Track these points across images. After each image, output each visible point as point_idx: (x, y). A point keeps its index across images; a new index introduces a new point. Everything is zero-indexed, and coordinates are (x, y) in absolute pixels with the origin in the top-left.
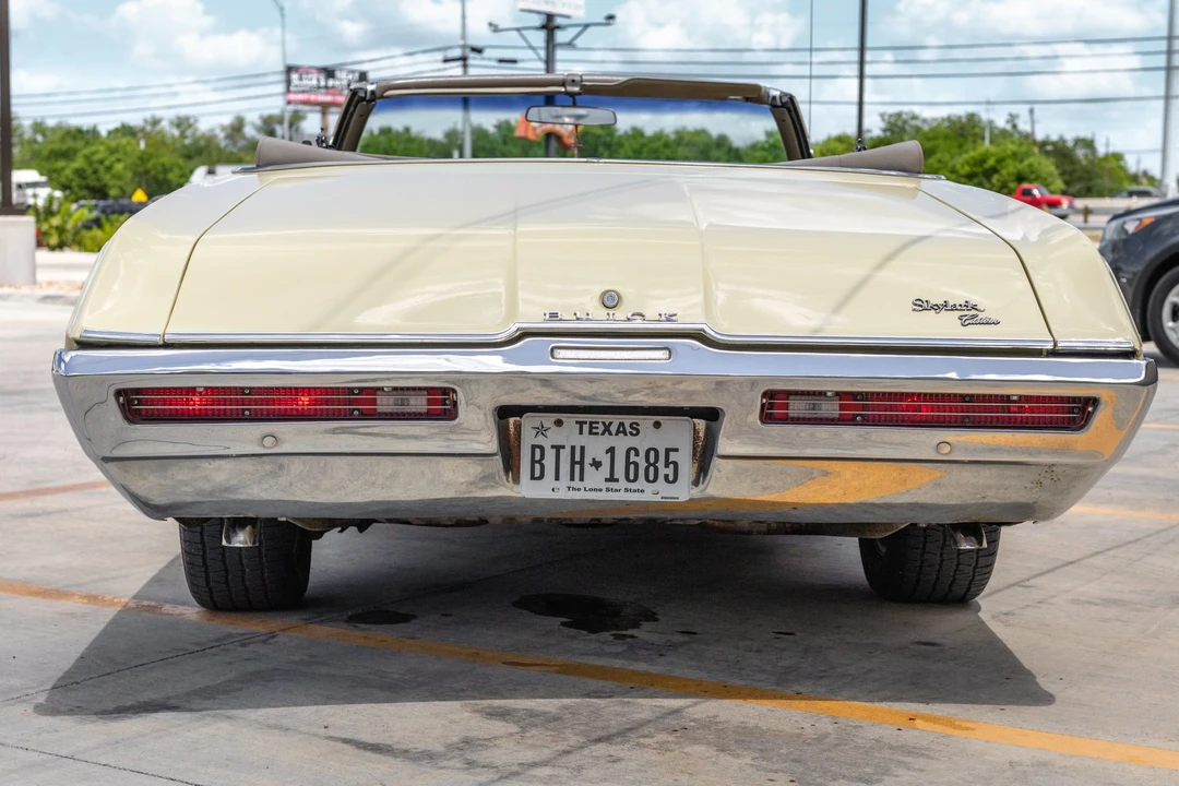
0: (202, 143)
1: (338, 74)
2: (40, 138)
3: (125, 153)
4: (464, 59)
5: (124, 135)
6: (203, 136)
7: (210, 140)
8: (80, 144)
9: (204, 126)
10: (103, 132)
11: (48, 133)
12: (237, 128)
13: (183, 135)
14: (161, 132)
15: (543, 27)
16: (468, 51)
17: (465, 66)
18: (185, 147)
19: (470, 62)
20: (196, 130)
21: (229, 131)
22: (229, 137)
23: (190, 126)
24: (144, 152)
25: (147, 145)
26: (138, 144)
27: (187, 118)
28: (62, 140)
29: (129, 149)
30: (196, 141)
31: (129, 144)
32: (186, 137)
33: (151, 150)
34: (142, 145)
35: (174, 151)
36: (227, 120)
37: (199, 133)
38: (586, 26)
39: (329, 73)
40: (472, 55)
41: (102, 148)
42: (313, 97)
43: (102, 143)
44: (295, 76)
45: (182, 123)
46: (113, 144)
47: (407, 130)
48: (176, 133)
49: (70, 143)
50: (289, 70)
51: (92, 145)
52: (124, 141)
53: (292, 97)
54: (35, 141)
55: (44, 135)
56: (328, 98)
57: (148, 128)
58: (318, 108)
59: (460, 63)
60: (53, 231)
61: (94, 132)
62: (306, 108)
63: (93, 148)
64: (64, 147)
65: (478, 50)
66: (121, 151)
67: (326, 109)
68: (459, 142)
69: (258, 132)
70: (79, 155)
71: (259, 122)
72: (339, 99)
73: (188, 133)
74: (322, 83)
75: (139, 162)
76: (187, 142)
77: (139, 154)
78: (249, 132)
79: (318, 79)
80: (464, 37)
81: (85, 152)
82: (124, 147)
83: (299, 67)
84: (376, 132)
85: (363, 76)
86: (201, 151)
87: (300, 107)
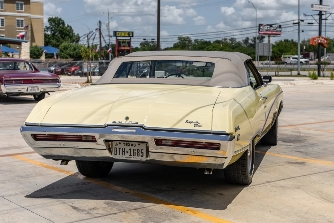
0: (237, 45)
1: (273, 26)
2: (196, 44)
3: (217, 48)
4: (299, 23)
5: (217, 43)
7: (239, 44)
8: (206, 45)
9: (237, 40)
10: (212, 42)
11: (199, 42)
12: (246, 41)
14: (227, 42)
15: (318, 15)
16: (300, 21)
17: (299, 25)
18: (233, 46)
19: (300, 24)
20: (236, 41)
21: (245, 41)
23: (234, 40)
24: (221, 47)
25: (222, 45)
26: (220, 45)
27: (233, 38)
28: (201, 45)
29: (218, 47)
30: (235, 44)
31: (218, 45)
32: (233, 43)
33: (223, 47)
34: (221, 46)
35: (230, 47)
36: (244, 39)
37: (236, 42)
38: (331, 14)
39: (271, 26)
40: (301, 22)
41: (211, 47)
42: (266, 32)
43: (211, 45)
44: (261, 27)
45: (232, 40)
46: (214, 45)
47: (292, 40)
48: (231, 42)
49: (203, 46)
50: (260, 25)
51: (209, 46)
52: (217, 44)
53: (260, 32)
54: (195, 45)
55: (198, 43)
56: (270, 33)
57: (223, 41)
58: (267, 35)
59: (297, 24)
61: (210, 42)
62: (264, 35)
63: (209, 47)
64: (202, 46)
65: (303, 21)
66: (216, 47)
67: (269, 35)
68: (306, 44)
69: (252, 42)
70: (206, 48)
71: (253, 39)
72: (273, 33)
73: (233, 42)
74: (269, 29)
75: (220, 50)
76: (233, 44)
77: (220, 48)
78: (250, 41)
79: (268, 28)
80: (299, 17)
81: (207, 48)
82: (217, 46)
83: (262, 24)
84: (283, 41)
85: (280, 27)
86: (237, 47)
87: (262, 35)
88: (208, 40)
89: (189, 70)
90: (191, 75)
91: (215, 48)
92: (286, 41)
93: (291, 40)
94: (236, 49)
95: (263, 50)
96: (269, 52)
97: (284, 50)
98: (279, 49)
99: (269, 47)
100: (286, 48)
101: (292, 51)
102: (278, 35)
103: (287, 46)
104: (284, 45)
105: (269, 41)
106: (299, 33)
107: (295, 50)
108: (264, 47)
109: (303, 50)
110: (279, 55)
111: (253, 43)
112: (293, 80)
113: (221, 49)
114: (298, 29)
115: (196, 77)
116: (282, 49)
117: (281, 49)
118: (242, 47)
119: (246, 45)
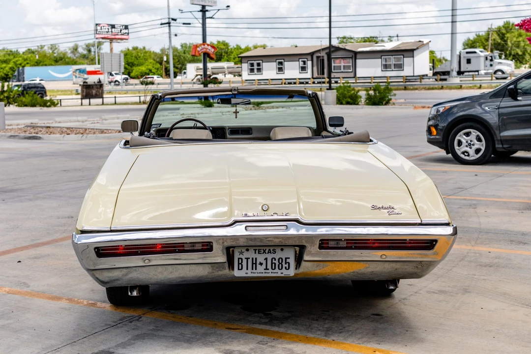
0: (62, 55)
1: (116, 27)
3: (30, 60)
4: (169, 23)
5: (29, 53)
6: (61, 53)
7: (64, 54)
8: (12, 57)
9: (62, 48)
10: (21, 53)
12: (75, 49)
13: (53, 52)
14: (45, 51)
15: (201, 11)
16: (171, 20)
17: (169, 26)
18: (55, 57)
19: (171, 24)
20: (59, 50)
21: (72, 50)
22: (73, 52)
23: (56, 48)
24: (38, 60)
25: (39, 57)
27: (55, 45)
29: (32, 59)
30: (59, 54)
31: (32, 56)
32: (55, 53)
33: (41, 59)
34: (37, 57)
35: (51, 59)
37: (60, 51)
38: (219, 10)
39: (113, 26)
40: (172, 22)
41: (21, 59)
42: (106, 36)
43: (21, 57)
44: (99, 28)
45: (53, 47)
46: (25, 57)
47: (144, 48)
48: (51, 51)
49: (7, 57)
50: (97, 25)
51: (16, 57)
52: (29, 55)
53: (97, 36)
56: (112, 36)
57: (39, 50)
58: (109, 41)
59: (168, 25)
60: (5, 98)
61: (17, 52)
62: (103, 40)
63: (17, 59)
64: (5, 59)
65: (175, 20)
66: (28, 59)
67: (111, 40)
68: (166, 53)
69: (84, 50)
70: (11, 62)
71: (85, 46)
72: (117, 37)
73: (55, 51)
74: (110, 30)
75: (36, 64)
76: (55, 55)
77: (36, 61)
78: (80, 50)
79: (108, 29)
80: (169, 15)
81: (13, 60)
82: (30, 58)
83: (100, 24)
84: (131, 48)
85: (126, 27)
86: (61, 59)
87: (101, 40)
88: (14, 49)
91: (28, 62)
92: (135, 49)
93: (142, 48)
94: (60, 62)
95: (112, 63)
96: (120, 66)
97: (135, 63)
98: (127, 61)
99: (120, 59)
100: (137, 59)
101: (146, 64)
102: (125, 41)
103: (140, 57)
104: (134, 55)
105: (111, 49)
106: (170, 37)
107: (151, 63)
108: (112, 59)
109: (164, 63)
110: (128, 71)
111: (85, 52)
113: (37, 62)
114: (169, 33)
116: (133, 61)
117: (130, 61)
118: (70, 58)
119: (75, 56)
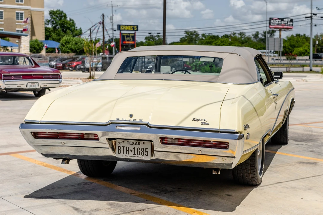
0: (247, 39)
1: (284, 20)
2: (204, 38)
3: (225, 42)
5: (226, 37)
6: (246, 38)
7: (249, 38)
8: (214, 40)
9: (247, 35)
10: (220, 37)
11: (206, 37)
12: (256, 35)
13: (241, 37)
14: (236, 37)
16: (313, 15)
17: (311, 19)
18: (242, 40)
19: (313, 18)
20: (245, 35)
22: (254, 37)
23: (244, 34)
24: (230, 42)
25: (231, 40)
26: (229, 40)
27: (243, 33)
28: (209, 39)
29: (226, 41)
30: (245, 38)
31: (227, 40)
32: (242, 38)
33: (232, 42)
34: (230, 40)
35: (239, 42)
36: (254, 33)
37: (246, 37)
39: (282, 20)
40: (313, 16)
41: (219, 41)
42: (277, 26)
43: (219, 40)
44: (272, 21)
45: (241, 34)
46: (222, 40)
47: (305, 35)
48: (240, 37)
49: (211, 40)
50: (271, 19)
51: (217, 40)
52: (225, 39)
53: (271, 27)
54: (203, 39)
55: (205, 38)
56: (281, 27)
57: (232, 35)
58: (278, 29)
59: (310, 18)
61: (218, 37)
62: (275, 29)
63: (217, 41)
64: (209, 41)
65: (315, 15)
66: (224, 42)
67: (280, 30)
69: (262, 36)
70: (213, 43)
71: (263, 33)
72: (285, 27)
73: (243, 37)
74: (280, 23)
75: (229, 45)
76: (243, 39)
77: (229, 42)
78: (260, 36)
79: (279, 22)
80: (311, 11)
81: (215, 42)
82: (225, 41)
83: (273, 18)
84: (295, 35)
85: (292, 21)
86: (246, 42)
87: (273, 29)
88: (216, 34)
89: (196, 66)
90: (198, 70)
91: (224, 43)
92: (298, 35)
93: (303, 35)
94: (245, 44)
95: (274, 45)
96: (280, 47)
97: (296, 45)
99: (280, 42)
100: (298, 43)
101: (303, 46)
102: (290, 30)
103: (299, 41)
104: (295, 40)
105: (280, 36)
106: (311, 27)
107: (307, 45)
108: (274, 42)
109: (316, 45)
110: (290, 51)
111: (263, 37)
112: (305, 76)
113: (229, 44)
114: (311, 24)
115: (204, 72)
116: (294, 44)
117: (292, 44)
118: (252, 41)
119: (256, 40)
